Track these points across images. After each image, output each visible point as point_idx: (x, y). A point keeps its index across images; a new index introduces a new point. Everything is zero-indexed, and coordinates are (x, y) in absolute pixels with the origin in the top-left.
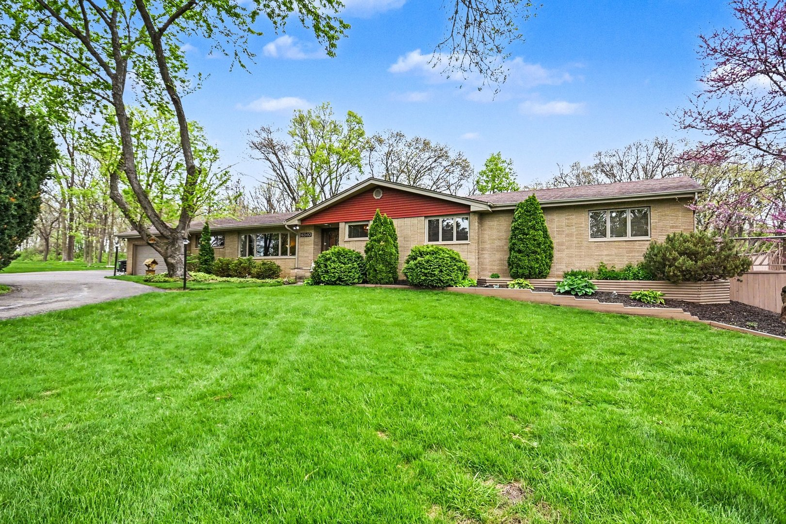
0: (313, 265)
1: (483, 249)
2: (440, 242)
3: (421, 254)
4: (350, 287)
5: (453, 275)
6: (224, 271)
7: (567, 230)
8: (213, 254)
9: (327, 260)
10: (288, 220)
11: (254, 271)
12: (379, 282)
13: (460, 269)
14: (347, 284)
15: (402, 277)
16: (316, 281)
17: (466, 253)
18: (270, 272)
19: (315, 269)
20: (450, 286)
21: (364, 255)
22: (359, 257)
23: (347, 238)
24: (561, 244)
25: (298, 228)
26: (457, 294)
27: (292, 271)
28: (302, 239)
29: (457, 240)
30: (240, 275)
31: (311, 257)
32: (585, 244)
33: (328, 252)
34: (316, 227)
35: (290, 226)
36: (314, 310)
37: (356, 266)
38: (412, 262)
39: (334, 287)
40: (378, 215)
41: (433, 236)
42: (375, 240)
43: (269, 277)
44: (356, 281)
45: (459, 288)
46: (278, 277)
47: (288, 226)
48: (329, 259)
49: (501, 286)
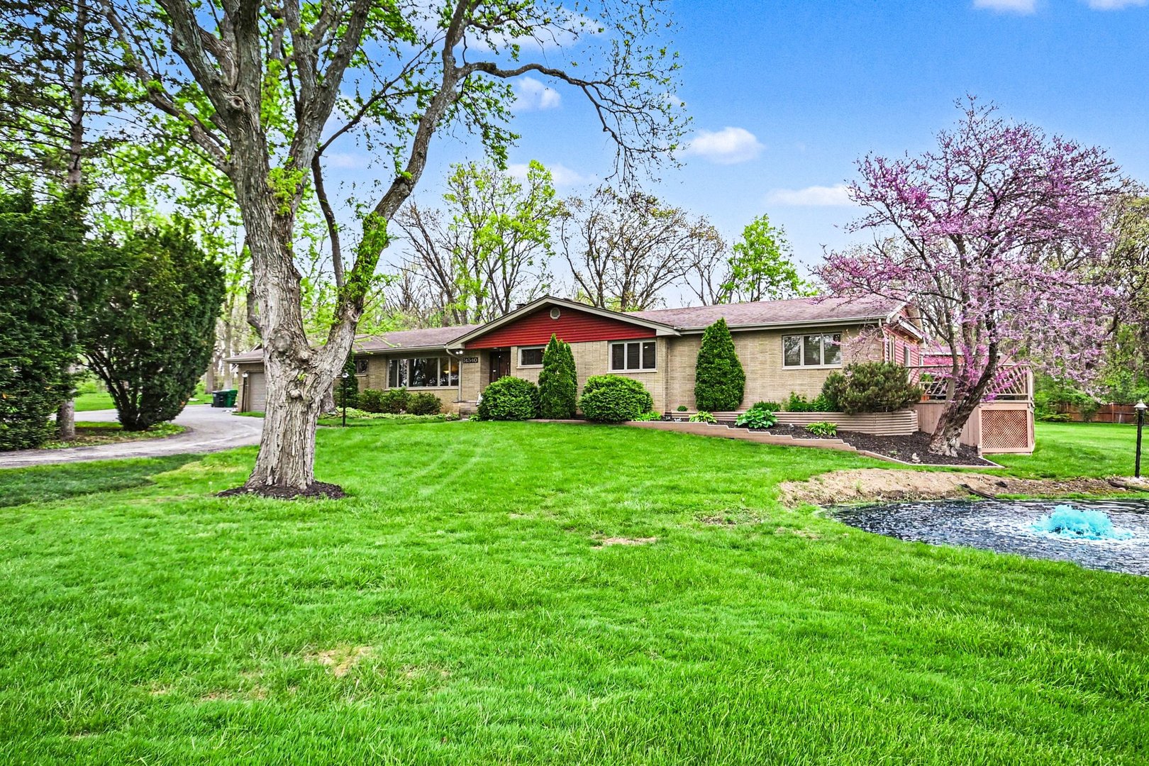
0: (480, 398)
1: (673, 378)
2: (626, 370)
3: (598, 385)
4: (521, 423)
5: (631, 408)
6: (373, 405)
7: (760, 357)
8: (357, 384)
9: (496, 392)
10: (449, 343)
11: (410, 405)
12: (554, 416)
13: (639, 401)
14: (519, 420)
15: (579, 412)
16: (484, 415)
17: (651, 382)
18: (428, 407)
19: (482, 403)
20: (627, 420)
21: (539, 387)
22: (533, 389)
23: (520, 365)
24: (753, 372)
25: (461, 352)
26: (635, 428)
27: (454, 405)
28: (466, 366)
29: (644, 367)
30: (394, 410)
31: (478, 388)
32: (779, 372)
33: (496, 383)
34: (483, 352)
35: (451, 351)
36: (483, 442)
37: (529, 399)
38: (587, 395)
39: (503, 423)
40: (553, 340)
41: (617, 364)
42: (550, 370)
43: (428, 412)
44: (529, 416)
45: (637, 422)
46: (438, 412)
47: (450, 350)
48: (499, 391)
49: (682, 420)
